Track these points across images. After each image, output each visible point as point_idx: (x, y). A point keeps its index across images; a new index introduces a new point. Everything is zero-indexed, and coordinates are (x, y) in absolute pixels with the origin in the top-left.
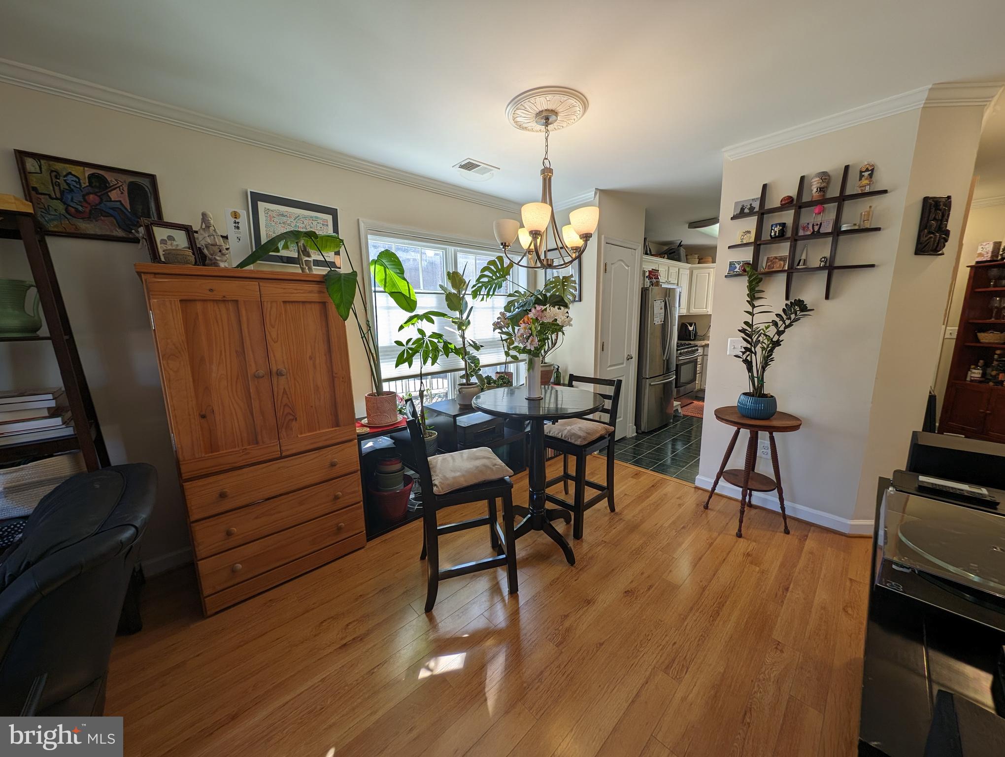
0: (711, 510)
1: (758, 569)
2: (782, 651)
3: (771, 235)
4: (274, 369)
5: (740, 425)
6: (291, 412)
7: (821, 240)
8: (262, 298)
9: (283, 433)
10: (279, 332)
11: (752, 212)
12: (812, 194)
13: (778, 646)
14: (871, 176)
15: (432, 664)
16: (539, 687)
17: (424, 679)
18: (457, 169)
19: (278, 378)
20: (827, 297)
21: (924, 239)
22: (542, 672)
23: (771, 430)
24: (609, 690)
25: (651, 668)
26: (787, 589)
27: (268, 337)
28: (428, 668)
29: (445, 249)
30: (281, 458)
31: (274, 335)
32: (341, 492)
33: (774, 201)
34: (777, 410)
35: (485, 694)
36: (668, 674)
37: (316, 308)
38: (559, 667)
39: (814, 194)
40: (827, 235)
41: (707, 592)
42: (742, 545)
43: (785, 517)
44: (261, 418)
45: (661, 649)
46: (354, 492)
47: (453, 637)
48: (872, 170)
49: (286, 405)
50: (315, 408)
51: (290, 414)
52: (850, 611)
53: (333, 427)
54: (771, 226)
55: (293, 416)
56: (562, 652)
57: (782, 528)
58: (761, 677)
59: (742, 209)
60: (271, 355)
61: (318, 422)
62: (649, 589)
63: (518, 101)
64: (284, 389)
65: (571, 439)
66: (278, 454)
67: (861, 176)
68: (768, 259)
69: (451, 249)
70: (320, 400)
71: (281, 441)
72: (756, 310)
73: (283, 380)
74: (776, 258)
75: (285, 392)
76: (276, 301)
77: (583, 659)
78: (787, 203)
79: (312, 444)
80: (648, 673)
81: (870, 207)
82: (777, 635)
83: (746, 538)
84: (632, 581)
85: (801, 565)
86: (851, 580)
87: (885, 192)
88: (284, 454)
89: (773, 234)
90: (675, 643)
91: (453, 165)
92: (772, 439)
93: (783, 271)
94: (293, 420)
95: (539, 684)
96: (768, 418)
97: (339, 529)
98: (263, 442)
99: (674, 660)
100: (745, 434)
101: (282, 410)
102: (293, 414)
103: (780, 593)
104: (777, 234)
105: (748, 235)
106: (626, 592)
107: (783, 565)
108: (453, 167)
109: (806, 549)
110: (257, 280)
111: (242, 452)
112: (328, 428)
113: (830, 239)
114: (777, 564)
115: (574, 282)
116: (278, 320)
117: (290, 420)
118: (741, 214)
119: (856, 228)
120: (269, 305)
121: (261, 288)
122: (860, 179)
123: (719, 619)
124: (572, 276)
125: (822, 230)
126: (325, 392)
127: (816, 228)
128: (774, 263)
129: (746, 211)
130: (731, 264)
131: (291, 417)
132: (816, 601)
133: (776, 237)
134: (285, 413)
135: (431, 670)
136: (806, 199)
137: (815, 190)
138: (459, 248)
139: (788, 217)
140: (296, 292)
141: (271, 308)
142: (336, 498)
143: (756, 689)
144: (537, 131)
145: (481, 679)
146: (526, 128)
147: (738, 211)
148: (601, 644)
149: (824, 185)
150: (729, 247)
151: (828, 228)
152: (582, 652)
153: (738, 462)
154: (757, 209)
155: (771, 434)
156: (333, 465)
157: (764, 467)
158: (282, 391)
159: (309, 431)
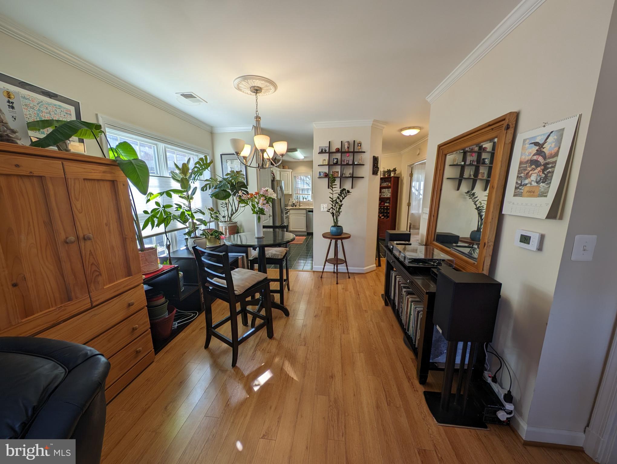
0: (324, 278)
1: (348, 292)
2: (367, 312)
3: (333, 163)
4: (81, 235)
5: (331, 239)
6: (97, 269)
7: (349, 166)
8: (66, 175)
9: (92, 287)
10: (83, 204)
11: (325, 152)
12: (345, 149)
13: (366, 311)
14: (361, 145)
15: (256, 382)
16: (309, 362)
17: (258, 390)
18: (179, 95)
19: (85, 242)
20: (352, 188)
21: (374, 170)
22: (306, 357)
23: (342, 239)
24: (332, 348)
25: (339, 335)
26: (359, 295)
27: (74, 209)
28: (256, 385)
29: (156, 145)
30: (92, 307)
31: (79, 206)
32: (138, 325)
33: (333, 149)
34: (343, 232)
35: (290, 377)
36: (345, 334)
37: (107, 185)
38: (311, 351)
39: (346, 149)
40: (350, 165)
41: (339, 305)
42: (339, 286)
43: (348, 273)
44: (73, 277)
45: (338, 328)
46: (145, 323)
47: (258, 368)
48: (361, 144)
49: (93, 264)
50: (113, 264)
51: (96, 271)
52: (375, 294)
53: (126, 277)
54: (333, 159)
55: (99, 272)
56: (308, 347)
57: (348, 277)
58: (367, 321)
59: (322, 150)
60: (78, 224)
61: (116, 275)
62: (322, 312)
63: (245, 78)
64: (90, 251)
65: (275, 256)
66: (89, 306)
67: (358, 145)
68: (332, 172)
69: (162, 145)
70: (115, 258)
71: (91, 294)
72: (334, 192)
73: (88, 243)
74: (335, 172)
75: (91, 253)
76: (79, 179)
77: (317, 344)
78: (338, 151)
79: (115, 292)
80: (339, 337)
81: (361, 157)
82: (364, 309)
83: (340, 284)
84: (314, 312)
85: (358, 287)
86: (371, 286)
87: (364, 152)
88: (94, 304)
89: (334, 162)
90: (341, 324)
91: (177, 92)
92: (342, 243)
93: (338, 177)
94: (99, 275)
95: (308, 361)
96: (340, 235)
97: (138, 352)
98: (77, 298)
99: (344, 329)
100: (333, 241)
101: (90, 269)
102: (99, 271)
103: (358, 296)
104: (336, 162)
105: (325, 161)
106: (315, 317)
107: (354, 288)
108: (176, 93)
109: (357, 281)
110: (61, 160)
111: (58, 310)
112: (123, 278)
113: (352, 166)
114: (352, 288)
115: (243, 175)
116: (81, 194)
117: (97, 275)
118: (322, 152)
119: (359, 163)
120: (73, 182)
121: (65, 167)
122: (358, 146)
123: (348, 311)
124: (241, 171)
125: (349, 163)
126: (118, 251)
127: (348, 162)
128: (335, 174)
129: (324, 151)
130: (320, 172)
131: (98, 273)
132: (367, 295)
133: (335, 163)
134: (93, 270)
135: (259, 385)
136: (343, 150)
137: (346, 148)
138: (169, 146)
139: (338, 156)
140: (93, 171)
141: (75, 183)
142: (134, 329)
143: (368, 325)
144: (245, 93)
145: (284, 373)
146: (241, 90)
147: (321, 151)
148: (319, 337)
149: (349, 146)
150: (318, 165)
151: (351, 163)
152: (315, 343)
153: (331, 255)
154: (327, 151)
155: (342, 241)
156: (130, 305)
157: (341, 256)
158: (89, 253)
159: (110, 283)
